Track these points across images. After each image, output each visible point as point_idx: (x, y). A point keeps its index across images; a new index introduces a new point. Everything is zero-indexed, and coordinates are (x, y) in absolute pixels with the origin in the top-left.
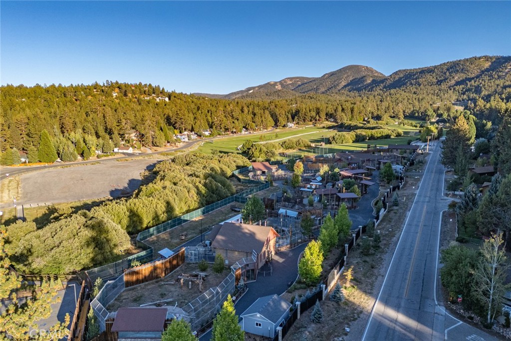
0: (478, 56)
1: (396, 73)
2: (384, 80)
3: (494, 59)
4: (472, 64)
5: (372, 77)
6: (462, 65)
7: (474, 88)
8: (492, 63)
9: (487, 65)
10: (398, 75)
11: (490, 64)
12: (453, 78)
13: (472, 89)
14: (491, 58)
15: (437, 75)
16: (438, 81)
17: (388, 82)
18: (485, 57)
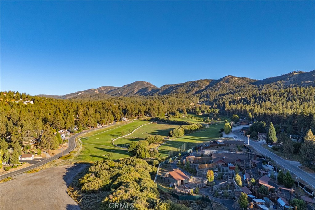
0: (203, 79)
1: (164, 86)
2: (158, 90)
3: (211, 81)
4: (201, 83)
5: (151, 88)
6: (197, 83)
7: (205, 95)
8: (210, 83)
9: (208, 84)
10: (165, 87)
11: (209, 83)
12: (194, 90)
13: (205, 96)
14: (209, 80)
15: (185, 88)
16: (187, 91)
17: (161, 91)
18: (207, 80)
